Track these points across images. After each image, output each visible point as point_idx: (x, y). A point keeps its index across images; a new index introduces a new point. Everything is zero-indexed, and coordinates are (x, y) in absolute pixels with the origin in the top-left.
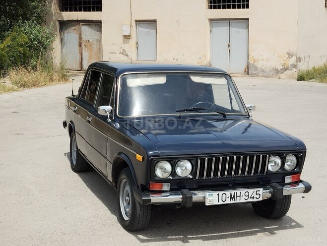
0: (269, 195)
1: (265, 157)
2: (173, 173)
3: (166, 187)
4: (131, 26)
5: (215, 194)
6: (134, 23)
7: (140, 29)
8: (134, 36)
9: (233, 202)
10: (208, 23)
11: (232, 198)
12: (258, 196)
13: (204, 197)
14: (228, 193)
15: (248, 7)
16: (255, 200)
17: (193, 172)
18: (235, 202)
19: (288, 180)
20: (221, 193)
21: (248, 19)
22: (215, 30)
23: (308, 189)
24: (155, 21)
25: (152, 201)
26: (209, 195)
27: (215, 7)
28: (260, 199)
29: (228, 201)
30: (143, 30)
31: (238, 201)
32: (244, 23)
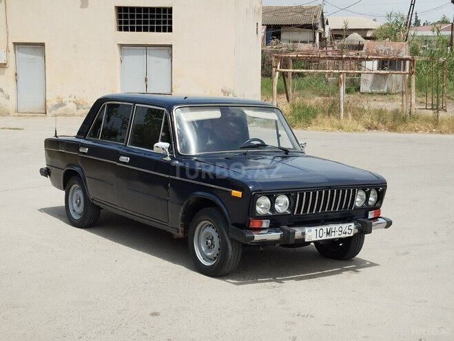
0: (357, 231)
1: (354, 191)
2: (272, 209)
3: (266, 224)
4: (8, 50)
5: (313, 229)
6: (11, 47)
7: (20, 55)
8: (11, 64)
9: (328, 237)
10: (117, 49)
11: (328, 233)
12: (350, 231)
13: (304, 234)
14: (325, 228)
15: (170, 30)
16: (347, 235)
17: (291, 208)
18: (331, 238)
19: (371, 215)
20: (318, 228)
21: (171, 46)
22: (126, 58)
23: (389, 224)
24: (43, 45)
25: (255, 239)
26: (309, 231)
27: (126, 29)
28: (352, 235)
29: (325, 237)
30: (24, 56)
31: (333, 237)
32: (165, 52)
